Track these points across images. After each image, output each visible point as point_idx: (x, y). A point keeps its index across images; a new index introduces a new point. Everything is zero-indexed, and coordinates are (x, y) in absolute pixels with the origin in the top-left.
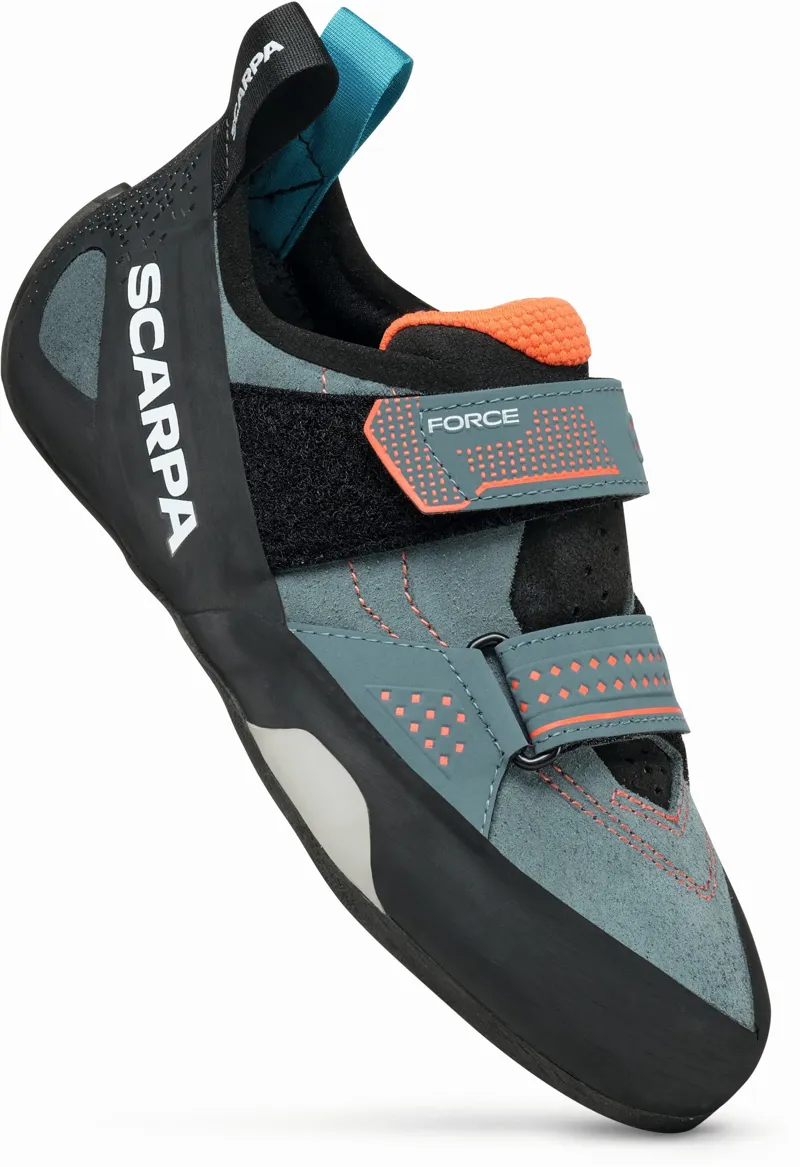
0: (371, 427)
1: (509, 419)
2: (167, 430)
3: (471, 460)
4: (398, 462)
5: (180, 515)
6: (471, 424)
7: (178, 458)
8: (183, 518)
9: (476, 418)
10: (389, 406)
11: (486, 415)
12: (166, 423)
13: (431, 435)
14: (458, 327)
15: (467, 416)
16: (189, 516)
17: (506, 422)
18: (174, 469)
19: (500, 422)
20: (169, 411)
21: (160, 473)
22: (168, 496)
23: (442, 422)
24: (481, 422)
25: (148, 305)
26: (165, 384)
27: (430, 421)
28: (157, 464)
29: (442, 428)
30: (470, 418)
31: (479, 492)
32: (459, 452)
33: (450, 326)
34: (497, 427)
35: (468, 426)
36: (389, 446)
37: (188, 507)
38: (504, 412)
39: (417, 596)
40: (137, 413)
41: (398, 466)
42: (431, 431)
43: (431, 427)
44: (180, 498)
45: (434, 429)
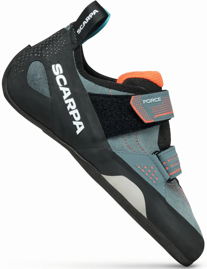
0: (132, 103)
1: (159, 100)
2: (72, 104)
3: (153, 110)
4: (138, 111)
5: (79, 125)
6: (152, 101)
7: (77, 111)
8: (80, 126)
9: (153, 100)
10: (135, 97)
11: (155, 99)
12: (72, 103)
13: (144, 104)
14: (142, 79)
15: (151, 99)
16: (82, 125)
17: (159, 101)
18: (76, 114)
19: (158, 101)
20: (72, 100)
21: (72, 115)
22: (75, 121)
23: (146, 101)
24: (154, 101)
25: (60, 74)
26: (69, 93)
27: (144, 101)
28: (71, 113)
29: (146, 103)
30: (152, 100)
31: (155, 117)
32: (150, 108)
33: (140, 78)
34: (157, 102)
35: (151, 102)
36: (136, 107)
37: (81, 123)
38: (158, 98)
39: (139, 143)
40: (63, 101)
41: (139, 112)
42: (144, 103)
43: (144, 102)
44: (78, 121)
45: (145, 103)
